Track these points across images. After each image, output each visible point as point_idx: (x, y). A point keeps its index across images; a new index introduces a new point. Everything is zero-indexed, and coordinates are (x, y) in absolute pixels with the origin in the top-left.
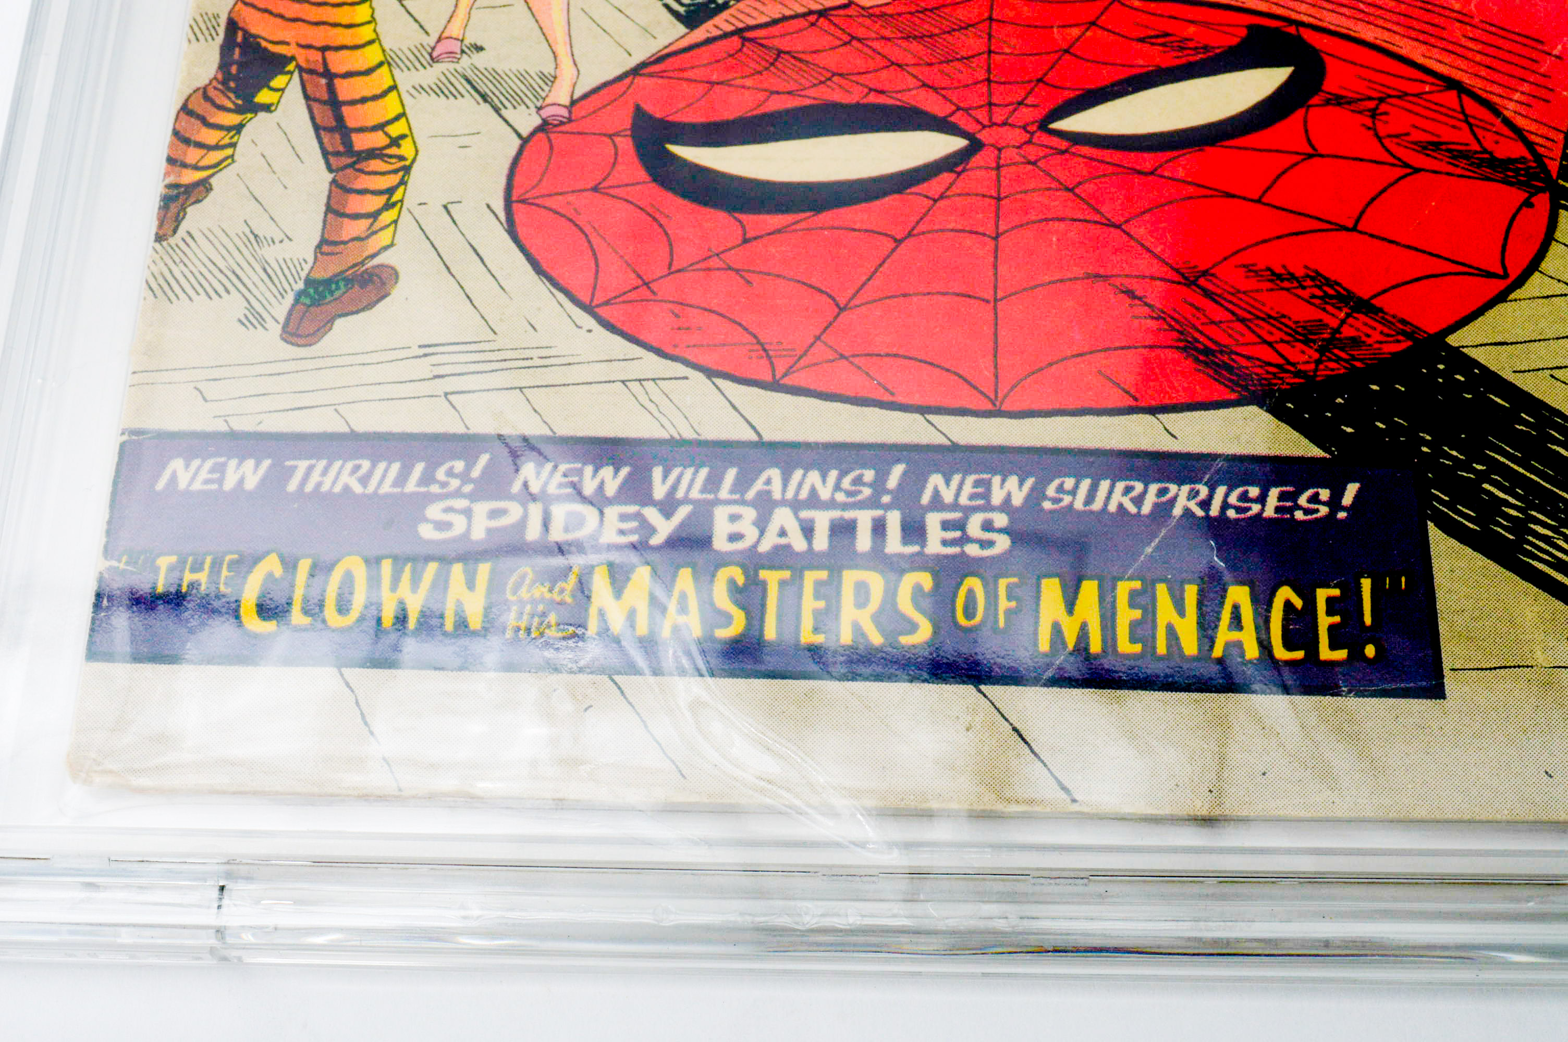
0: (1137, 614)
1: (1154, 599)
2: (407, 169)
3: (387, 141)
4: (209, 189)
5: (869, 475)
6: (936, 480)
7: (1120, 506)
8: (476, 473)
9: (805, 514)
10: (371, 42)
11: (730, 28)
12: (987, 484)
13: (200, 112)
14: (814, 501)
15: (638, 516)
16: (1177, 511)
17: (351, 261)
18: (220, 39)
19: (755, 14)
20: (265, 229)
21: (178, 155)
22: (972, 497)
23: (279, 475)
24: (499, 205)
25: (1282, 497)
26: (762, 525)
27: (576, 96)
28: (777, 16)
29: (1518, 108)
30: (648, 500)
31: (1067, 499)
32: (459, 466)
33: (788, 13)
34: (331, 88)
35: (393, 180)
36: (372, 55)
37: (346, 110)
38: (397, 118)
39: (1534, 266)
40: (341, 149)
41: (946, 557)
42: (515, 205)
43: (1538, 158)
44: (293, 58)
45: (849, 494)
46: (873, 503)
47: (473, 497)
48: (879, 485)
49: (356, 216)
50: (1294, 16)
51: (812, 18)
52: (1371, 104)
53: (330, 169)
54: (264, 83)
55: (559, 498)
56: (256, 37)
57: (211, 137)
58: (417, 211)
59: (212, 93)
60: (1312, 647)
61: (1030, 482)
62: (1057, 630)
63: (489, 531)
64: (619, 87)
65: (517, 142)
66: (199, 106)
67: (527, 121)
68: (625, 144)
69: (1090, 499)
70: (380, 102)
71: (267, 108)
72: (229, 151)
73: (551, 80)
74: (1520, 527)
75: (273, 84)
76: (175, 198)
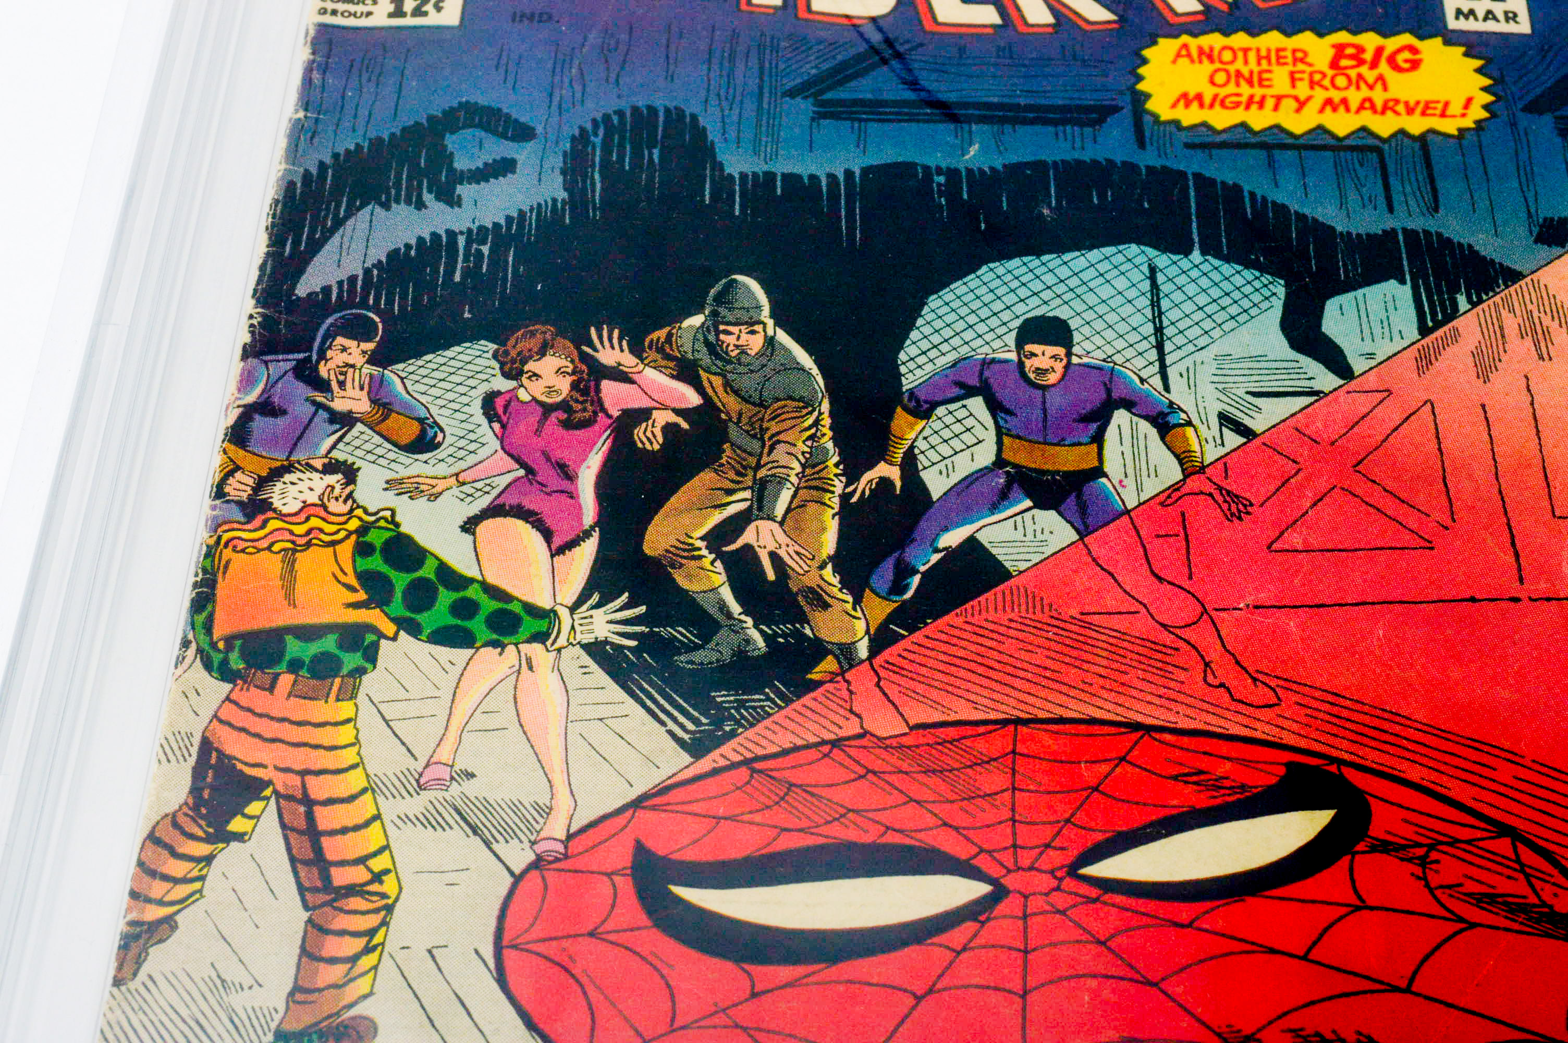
2: (389, 909)
3: (367, 876)
4: (174, 927)
10: (354, 767)
11: (737, 758)
13: (167, 840)
17: (326, 1011)
18: (192, 761)
19: (764, 742)
20: (233, 973)
21: (142, 889)
24: (488, 952)
27: (571, 831)
28: (788, 745)
33: (799, 742)
34: (310, 817)
35: (373, 920)
36: (356, 781)
37: (325, 842)
38: (380, 851)
40: (319, 884)
42: (506, 952)
44: (269, 783)
49: (333, 961)
50: (1335, 753)
51: (826, 749)
52: (1420, 852)
53: (306, 907)
54: (238, 810)
56: (231, 758)
57: (179, 868)
58: (400, 956)
59: (181, 819)
64: (621, 820)
65: (509, 880)
66: (168, 834)
67: (520, 857)
68: (625, 885)
70: (363, 833)
71: (240, 837)
72: (197, 885)
73: (546, 811)
75: (248, 810)
76: (137, 937)
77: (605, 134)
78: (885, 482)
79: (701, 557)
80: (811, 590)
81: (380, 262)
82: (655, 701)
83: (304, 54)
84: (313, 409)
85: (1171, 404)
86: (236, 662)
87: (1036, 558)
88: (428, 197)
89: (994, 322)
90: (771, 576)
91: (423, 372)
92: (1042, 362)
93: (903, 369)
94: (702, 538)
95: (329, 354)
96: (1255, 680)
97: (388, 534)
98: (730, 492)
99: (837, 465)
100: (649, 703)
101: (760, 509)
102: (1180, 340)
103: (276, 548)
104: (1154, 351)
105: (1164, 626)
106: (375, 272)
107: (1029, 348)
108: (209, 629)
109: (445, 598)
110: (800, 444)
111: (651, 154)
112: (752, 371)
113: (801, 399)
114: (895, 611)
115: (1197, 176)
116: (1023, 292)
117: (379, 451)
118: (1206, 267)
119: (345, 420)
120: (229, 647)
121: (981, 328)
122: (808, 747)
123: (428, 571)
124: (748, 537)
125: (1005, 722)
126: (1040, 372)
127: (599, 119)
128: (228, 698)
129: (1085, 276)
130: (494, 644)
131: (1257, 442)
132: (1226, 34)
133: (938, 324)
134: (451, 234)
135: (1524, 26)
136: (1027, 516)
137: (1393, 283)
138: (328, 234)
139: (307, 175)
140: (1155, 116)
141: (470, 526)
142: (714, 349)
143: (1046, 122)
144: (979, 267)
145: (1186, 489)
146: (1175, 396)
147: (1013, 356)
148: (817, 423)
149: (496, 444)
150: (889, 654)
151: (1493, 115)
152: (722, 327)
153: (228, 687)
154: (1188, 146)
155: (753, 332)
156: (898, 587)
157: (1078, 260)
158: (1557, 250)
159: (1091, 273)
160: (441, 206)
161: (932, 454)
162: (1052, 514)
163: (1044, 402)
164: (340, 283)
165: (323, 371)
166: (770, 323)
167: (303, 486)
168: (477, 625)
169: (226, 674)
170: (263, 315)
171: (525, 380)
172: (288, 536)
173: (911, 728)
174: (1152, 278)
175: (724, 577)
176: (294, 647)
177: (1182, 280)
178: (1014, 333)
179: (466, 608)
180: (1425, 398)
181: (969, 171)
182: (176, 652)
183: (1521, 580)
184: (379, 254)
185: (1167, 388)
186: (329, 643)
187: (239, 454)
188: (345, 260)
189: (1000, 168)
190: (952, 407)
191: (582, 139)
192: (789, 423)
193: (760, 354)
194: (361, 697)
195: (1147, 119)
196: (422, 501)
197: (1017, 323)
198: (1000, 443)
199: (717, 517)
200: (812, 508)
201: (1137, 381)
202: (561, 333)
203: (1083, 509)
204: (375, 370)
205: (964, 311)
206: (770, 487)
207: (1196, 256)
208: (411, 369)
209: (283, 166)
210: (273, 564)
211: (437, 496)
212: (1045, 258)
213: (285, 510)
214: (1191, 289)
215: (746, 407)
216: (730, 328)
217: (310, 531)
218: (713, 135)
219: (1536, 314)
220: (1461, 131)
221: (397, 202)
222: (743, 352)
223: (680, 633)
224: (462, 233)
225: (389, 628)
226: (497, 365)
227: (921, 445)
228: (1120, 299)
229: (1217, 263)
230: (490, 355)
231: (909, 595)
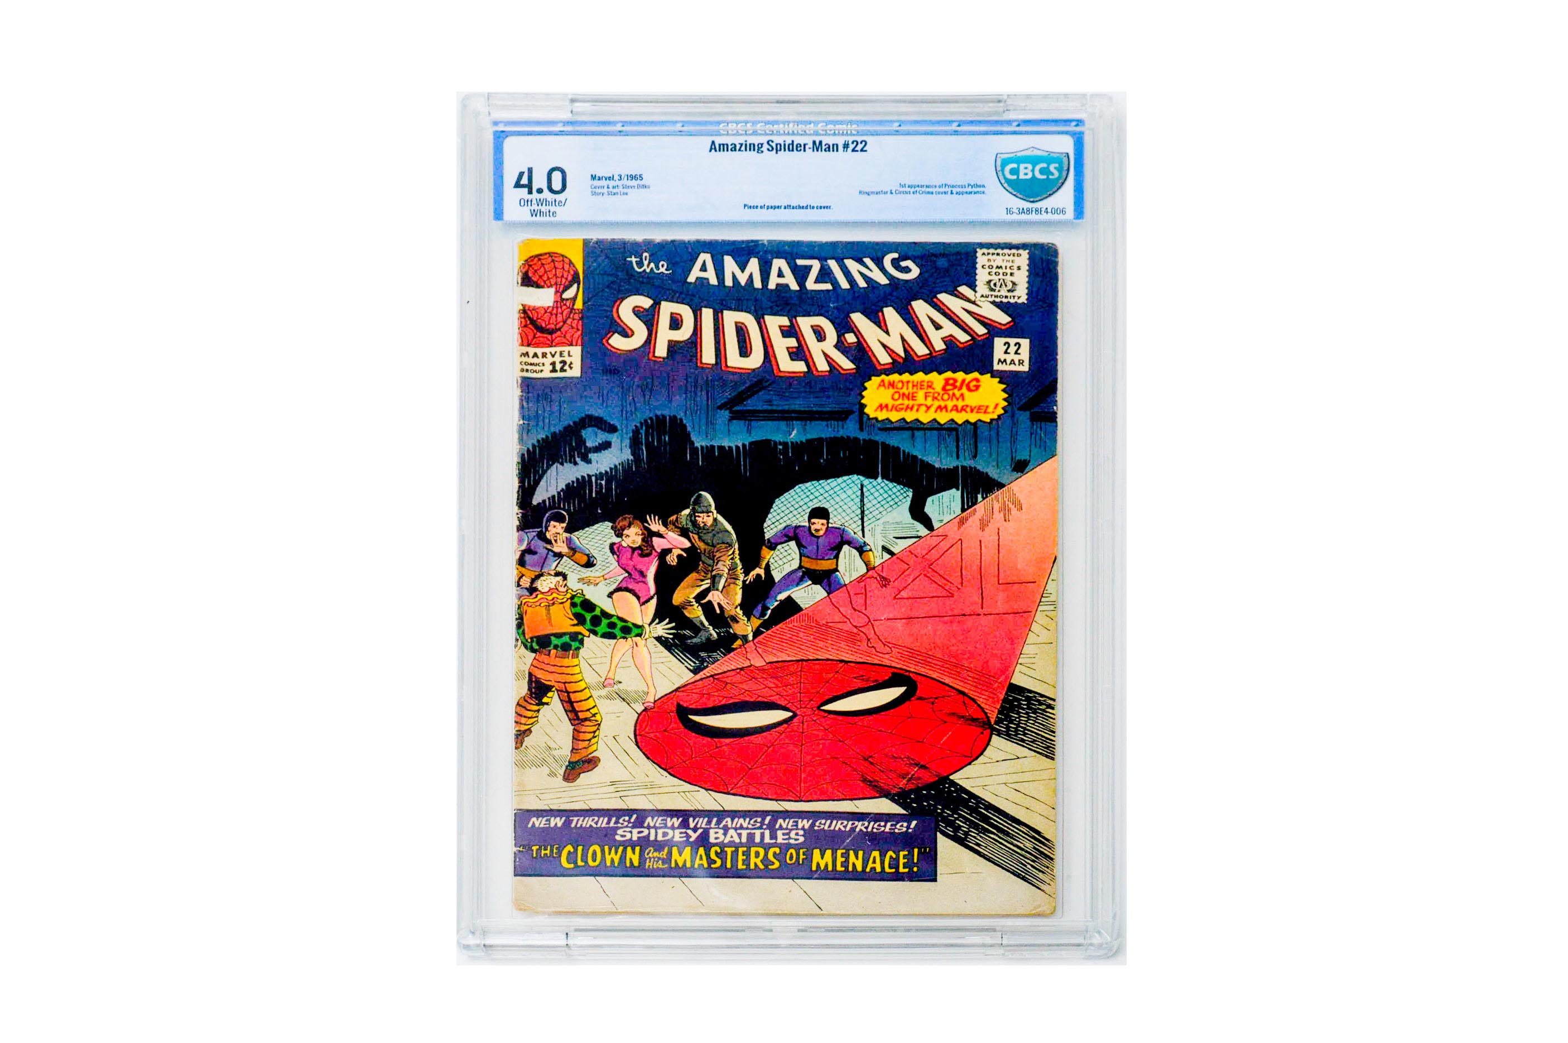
0: (844, 859)
1: (849, 855)
2: (599, 725)
3: (591, 715)
4: (531, 732)
5: (759, 820)
6: (780, 821)
7: (840, 829)
8: (632, 820)
9: (739, 831)
10: (581, 680)
11: (708, 675)
12: (797, 822)
14: (742, 827)
15: (686, 833)
16: (858, 830)
17: (584, 755)
18: (527, 680)
20: (552, 745)
21: (518, 720)
22: (792, 826)
23: (568, 822)
24: (632, 737)
25: (892, 825)
26: (725, 834)
28: (726, 670)
29: (985, 701)
30: (687, 826)
31: (822, 826)
32: (627, 818)
33: (729, 669)
34: (569, 697)
35: (595, 728)
36: (582, 685)
37: (575, 704)
38: (594, 707)
39: (982, 754)
40: (575, 718)
41: (784, 844)
42: (638, 737)
43: (988, 717)
44: (553, 686)
45: (753, 825)
46: (760, 828)
47: (633, 827)
48: (762, 823)
49: (583, 741)
50: (908, 669)
51: (738, 671)
52: (932, 700)
53: (572, 725)
54: (545, 694)
55: (661, 828)
56: (539, 678)
57: (529, 714)
58: (605, 739)
59: (526, 698)
60: (897, 868)
61: (811, 821)
62: (818, 865)
63: (639, 838)
64: (671, 696)
65: (637, 715)
66: (524, 704)
67: (640, 708)
69: (830, 826)
70: (587, 701)
71: (547, 704)
72: (536, 719)
73: (647, 693)
74: (966, 834)
75: (548, 695)
76: (520, 735)
77: (646, 429)
78: (758, 576)
79: (693, 605)
80: (732, 616)
81: (563, 489)
82: (680, 657)
83: (518, 392)
84: (547, 551)
85: (865, 542)
86: (536, 646)
87: (812, 603)
88: (578, 460)
89: (800, 510)
90: (718, 611)
91: (586, 535)
92: (817, 526)
93: (765, 530)
94: (694, 598)
95: (549, 528)
96: (885, 645)
97: (581, 599)
98: (702, 580)
99: (741, 569)
100: (678, 657)
101: (714, 587)
102: (870, 516)
103: (542, 605)
104: (860, 521)
105: (856, 627)
106: (562, 493)
107: (813, 520)
108: (524, 636)
109: (605, 622)
110: (727, 561)
111: (665, 438)
112: (708, 533)
113: (727, 543)
114: (762, 623)
115: (883, 443)
116: (812, 497)
117: (573, 567)
118: (883, 485)
119: (559, 555)
120: (532, 641)
121: (795, 512)
122: (733, 670)
123: (597, 612)
124: (709, 597)
125: (798, 661)
126: (817, 530)
127: (643, 421)
128: (535, 658)
129: (836, 490)
130: (624, 638)
131: (895, 557)
132: (900, 374)
133: (779, 511)
134: (588, 475)
135: (1025, 368)
136: (810, 587)
137: (954, 490)
138: (541, 477)
139: (528, 450)
140: (868, 415)
141: (610, 595)
142: (695, 523)
143: (823, 420)
144: (795, 486)
145: (867, 576)
146: (867, 540)
147: (807, 524)
148: (733, 553)
149: (616, 564)
150: (760, 638)
151: (1006, 412)
152: (697, 514)
153: (534, 655)
154: (880, 429)
155: (709, 516)
156: (763, 614)
157: (833, 482)
158: (1020, 474)
159: (838, 488)
160: (583, 463)
161: (775, 564)
162: (818, 586)
163: (817, 543)
164: (549, 498)
165: (548, 535)
166: (715, 512)
167: (548, 581)
168: (617, 632)
169: (533, 650)
170: (522, 513)
171: (624, 537)
172: (546, 600)
173: (767, 663)
174: (862, 490)
175: (702, 612)
176: (555, 641)
177: (873, 490)
178: (808, 514)
179: (612, 625)
180: (959, 538)
181: (792, 443)
182: (514, 643)
183: (982, 608)
184: (562, 485)
185: (864, 536)
186: (566, 639)
187: (523, 570)
188: (549, 489)
189: (804, 441)
190: (783, 545)
191: (636, 432)
192: (724, 553)
193: (712, 525)
194: (580, 656)
195: (865, 419)
196: (592, 586)
197: (809, 510)
198: (801, 559)
199: (698, 590)
200: (732, 586)
201: (853, 533)
202: (635, 518)
203: (830, 585)
204: (568, 535)
205: (789, 505)
206: (717, 579)
207: (879, 479)
208: (581, 534)
209: (518, 447)
210: (544, 611)
211: (597, 584)
212: (821, 482)
213: (543, 591)
214: (876, 494)
215: (706, 547)
216: (700, 515)
217: (553, 599)
218: (689, 429)
219: (1007, 503)
220: (992, 420)
221: (566, 462)
222: (705, 525)
223: (687, 632)
224: (593, 475)
225: (587, 633)
226: (613, 532)
227: (772, 561)
228: (849, 499)
229: (887, 482)
230: (610, 528)
231: (766, 617)
